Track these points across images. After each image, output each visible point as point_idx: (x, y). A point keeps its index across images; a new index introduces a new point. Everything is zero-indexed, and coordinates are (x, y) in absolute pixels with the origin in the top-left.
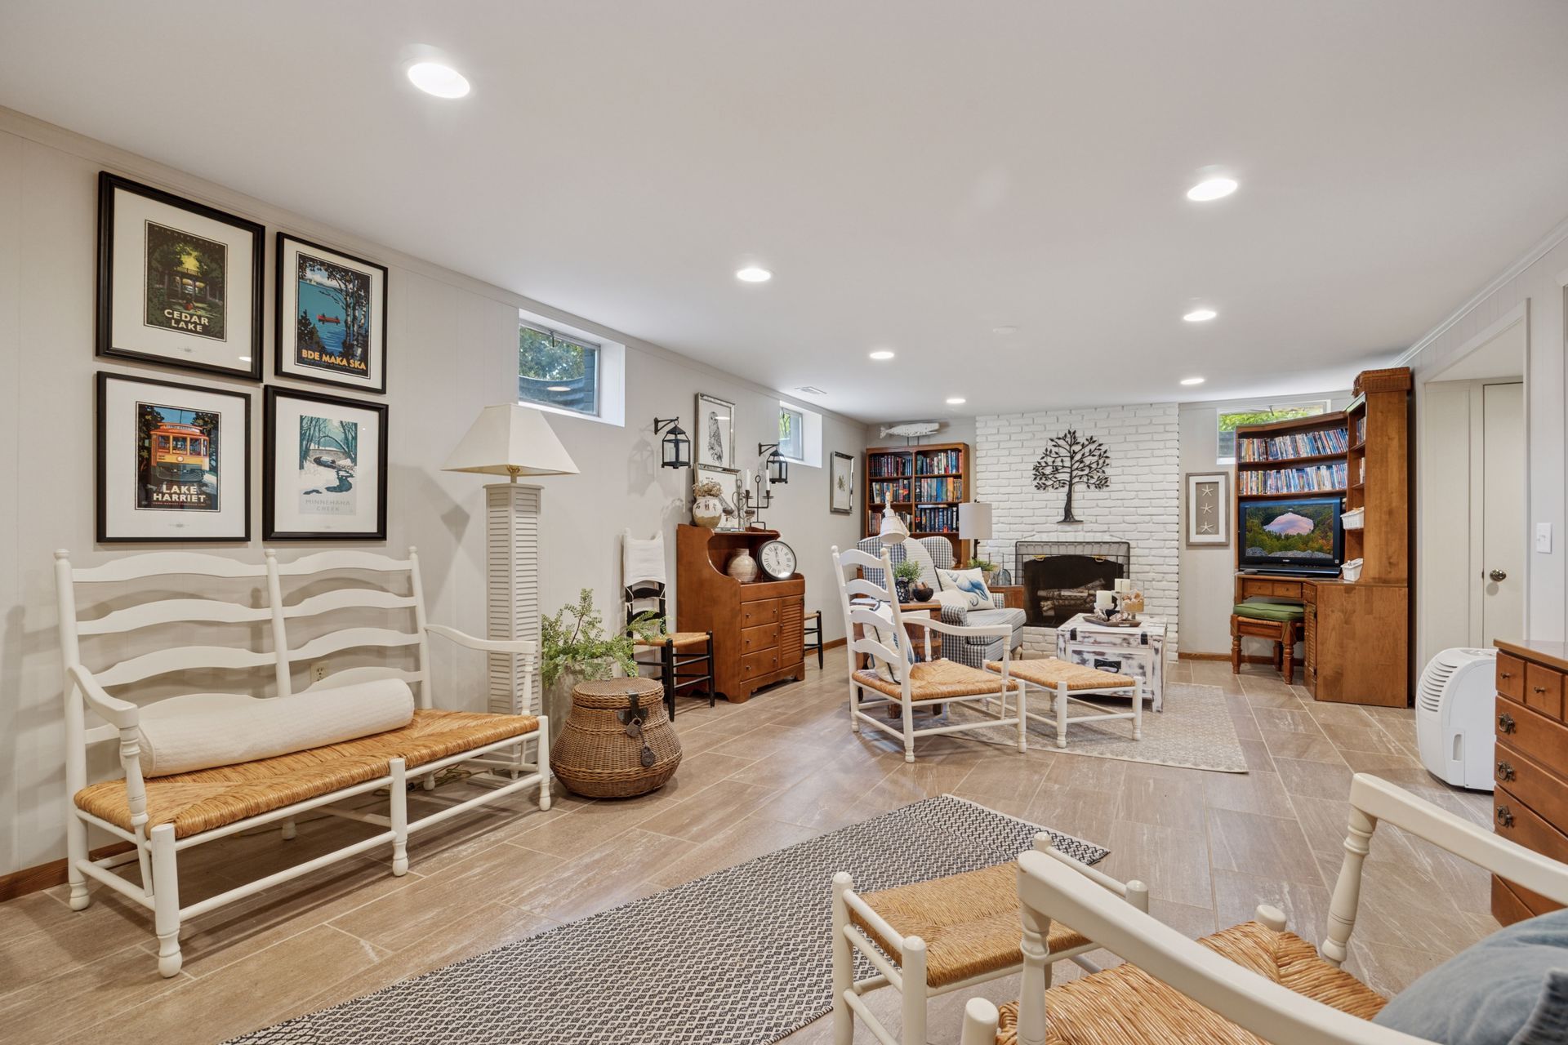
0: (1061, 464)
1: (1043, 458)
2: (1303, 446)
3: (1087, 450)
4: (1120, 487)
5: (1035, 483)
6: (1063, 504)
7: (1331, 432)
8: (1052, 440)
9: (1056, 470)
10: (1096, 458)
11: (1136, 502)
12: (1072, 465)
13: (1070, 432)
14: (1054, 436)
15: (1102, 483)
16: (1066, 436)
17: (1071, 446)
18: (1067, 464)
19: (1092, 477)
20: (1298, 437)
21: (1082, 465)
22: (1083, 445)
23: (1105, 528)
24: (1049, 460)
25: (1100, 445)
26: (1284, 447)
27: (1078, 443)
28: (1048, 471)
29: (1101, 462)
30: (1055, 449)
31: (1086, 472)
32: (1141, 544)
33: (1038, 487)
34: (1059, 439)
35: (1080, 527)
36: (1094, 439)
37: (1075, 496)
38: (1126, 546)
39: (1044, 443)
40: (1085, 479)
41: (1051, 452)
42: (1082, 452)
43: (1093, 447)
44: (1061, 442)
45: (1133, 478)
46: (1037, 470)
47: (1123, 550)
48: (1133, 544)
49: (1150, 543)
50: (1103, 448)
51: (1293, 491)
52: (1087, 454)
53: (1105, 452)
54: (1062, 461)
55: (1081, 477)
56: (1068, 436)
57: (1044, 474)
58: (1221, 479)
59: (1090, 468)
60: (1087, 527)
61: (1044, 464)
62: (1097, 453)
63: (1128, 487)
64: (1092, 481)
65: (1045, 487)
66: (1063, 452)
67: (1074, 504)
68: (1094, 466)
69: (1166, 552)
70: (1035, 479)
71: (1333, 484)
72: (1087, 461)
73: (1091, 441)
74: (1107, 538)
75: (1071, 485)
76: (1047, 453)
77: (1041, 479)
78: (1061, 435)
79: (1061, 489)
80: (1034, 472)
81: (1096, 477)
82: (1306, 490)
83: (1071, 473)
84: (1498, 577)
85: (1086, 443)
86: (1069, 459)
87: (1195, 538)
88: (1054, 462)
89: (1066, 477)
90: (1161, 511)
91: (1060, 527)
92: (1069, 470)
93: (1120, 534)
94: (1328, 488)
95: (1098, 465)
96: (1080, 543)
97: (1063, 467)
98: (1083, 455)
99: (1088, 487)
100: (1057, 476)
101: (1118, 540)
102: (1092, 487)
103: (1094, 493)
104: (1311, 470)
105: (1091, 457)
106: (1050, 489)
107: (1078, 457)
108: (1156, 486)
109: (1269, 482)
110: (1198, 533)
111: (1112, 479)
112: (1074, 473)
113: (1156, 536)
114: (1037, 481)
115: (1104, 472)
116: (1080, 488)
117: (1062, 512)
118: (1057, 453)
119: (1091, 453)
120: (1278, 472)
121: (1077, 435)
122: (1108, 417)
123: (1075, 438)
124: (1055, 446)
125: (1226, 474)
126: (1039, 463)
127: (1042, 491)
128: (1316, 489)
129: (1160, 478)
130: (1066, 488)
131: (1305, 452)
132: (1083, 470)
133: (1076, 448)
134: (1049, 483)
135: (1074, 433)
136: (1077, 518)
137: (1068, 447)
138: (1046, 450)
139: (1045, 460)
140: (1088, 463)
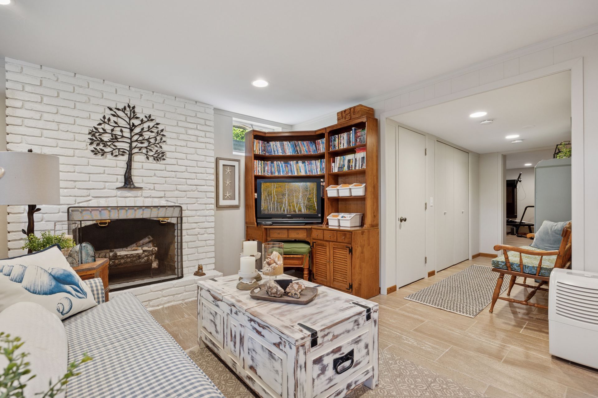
0: (120, 133)
1: (100, 124)
2: (288, 149)
3: (145, 126)
4: (174, 162)
5: (92, 148)
6: (123, 171)
7: (305, 143)
8: (111, 109)
9: (115, 138)
10: (153, 135)
11: (186, 175)
12: (132, 137)
13: (129, 106)
14: (113, 106)
15: (160, 157)
16: (125, 108)
17: (130, 119)
18: (127, 133)
19: (151, 150)
20: (285, 143)
21: (141, 138)
22: (142, 120)
23: (162, 194)
24: (108, 128)
25: (158, 124)
26: (276, 148)
27: (137, 118)
28: (106, 137)
29: (158, 138)
30: (113, 119)
31: (146, 144)
32: (190, 207)
33: (95, 152)
34: (118, 109)
35: (139, 193)
36: (152, 118)
37: (134, 165)
38: (179, 209)
39: (101, 110)
40: (144, 151)
41: (109, 120)
42: (141, 127)
43: (151, 124)
44: (120, 113)
45: (184, 156)
46: (94, 135)
47: (176, 213)
48: (184, 207)
49: (196, 206)
50: (160, 127)
51: (282, 174)
52: (145, 130)
53: (162, 131)
54: (121, 131)
55: (140, 148)
56: (128, 109)
57: (102, 140)
58: (236, 164)
59: (150, 142)
60: (146, 193)
61: (101, 131)
62: (155, 130)
63: (180, 162)
64: (151, 153)
65: (103, 153)
66: (121, 123)
67: (134, 172)
68: (152, 141)
69: (207, 212)
70: (91, 144)
71: (306, 172)
72: (147, 135)
73: (149, 118)
74: (163, 203)
75: (131, 155)
76: (105, 121)
77: (98, 145)
78: (121, 107)
79: (120, 157)
80: (90, 136)
81: (154, 151)
82: (290, 174)
83: (131, 144)
84: (403, 220)
85: (145, 119)
86: (128, 130)
87: (222, 202)
88: (112, 130)
89: (126, 146)
90: (203, 182)
91: (119, 193)
92: (129, 141)
93: (174, 200)
94: (303, 173)
95: (156, 140)
96: (140, 207)
97: (123, 137)
98: (143, 129)
99: (148, 158)
100: (116, 144)
101: (173, 204)
102: (151, 159)
103: (152, 164)
104: (293, 163)
105: (149, 133)
106: (109, 156)
107: (137, 130)
108: (200, 164)
109: (266, 169)
110: (224, 199)
111: (168, 154)
112: (134, 144)
113: (200, 201)
114: (94, 145)
115: (161, 147)
116: (138, 158)
117: (122, 179)
118: (116, 123)
119: (149, 129)
120: (272, 163)
121: (136, 110)
122: (164, 102)
123: (134, 112)
124: (114, 115)
125: (238, 161)
126: (96, 129)
127: (99, 156)
128: (296, 174)
129: (202, 158)
130: (126, 157)
131: (289, 152)
132: (142, 143)
133: (137, 122)
134: (108, 149)
135: (134, 108)
136: (136, 185)
137: (128, 120)
138: (104, 117)
139: (103, 126)
140: (147, 137)
